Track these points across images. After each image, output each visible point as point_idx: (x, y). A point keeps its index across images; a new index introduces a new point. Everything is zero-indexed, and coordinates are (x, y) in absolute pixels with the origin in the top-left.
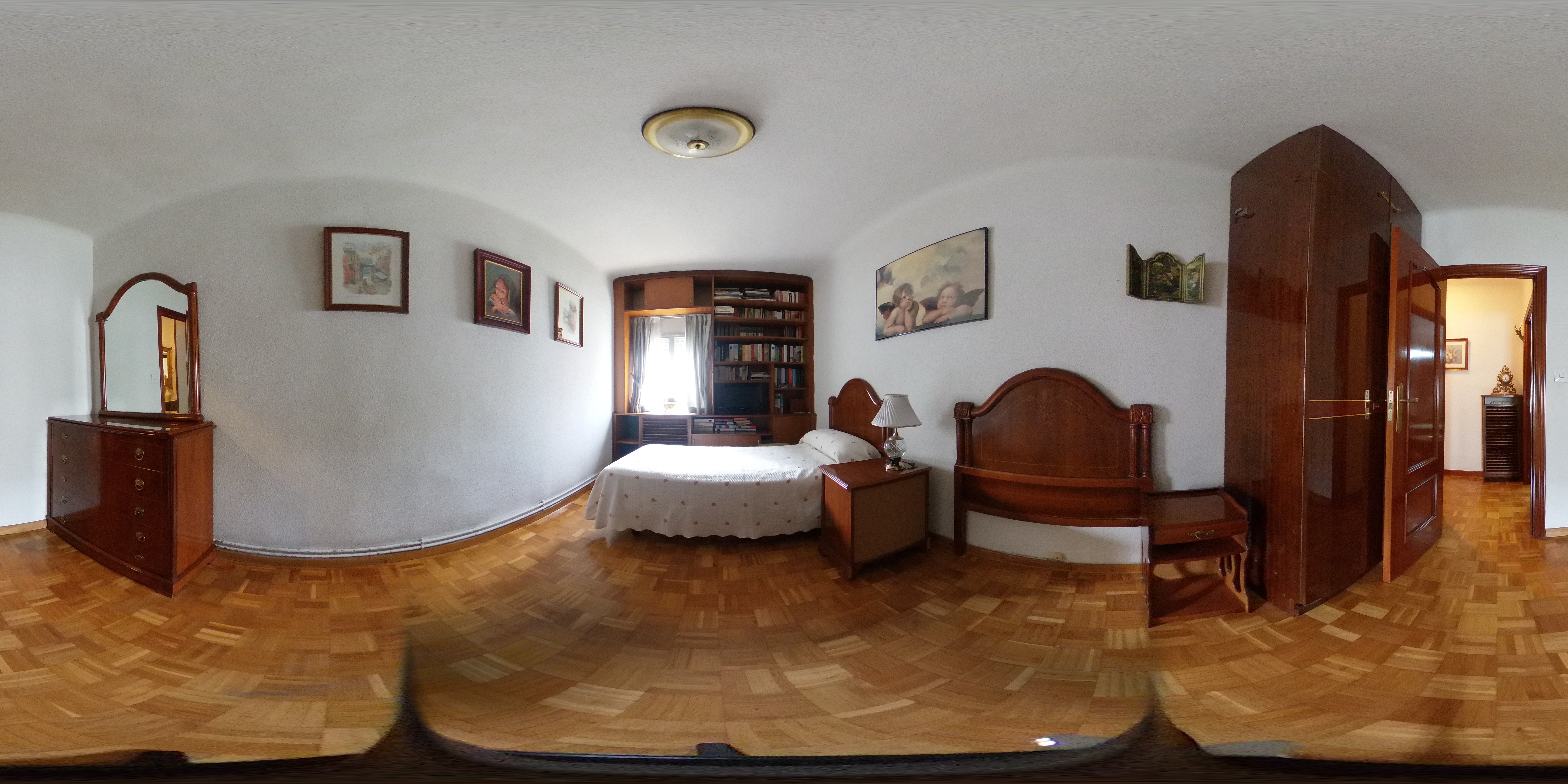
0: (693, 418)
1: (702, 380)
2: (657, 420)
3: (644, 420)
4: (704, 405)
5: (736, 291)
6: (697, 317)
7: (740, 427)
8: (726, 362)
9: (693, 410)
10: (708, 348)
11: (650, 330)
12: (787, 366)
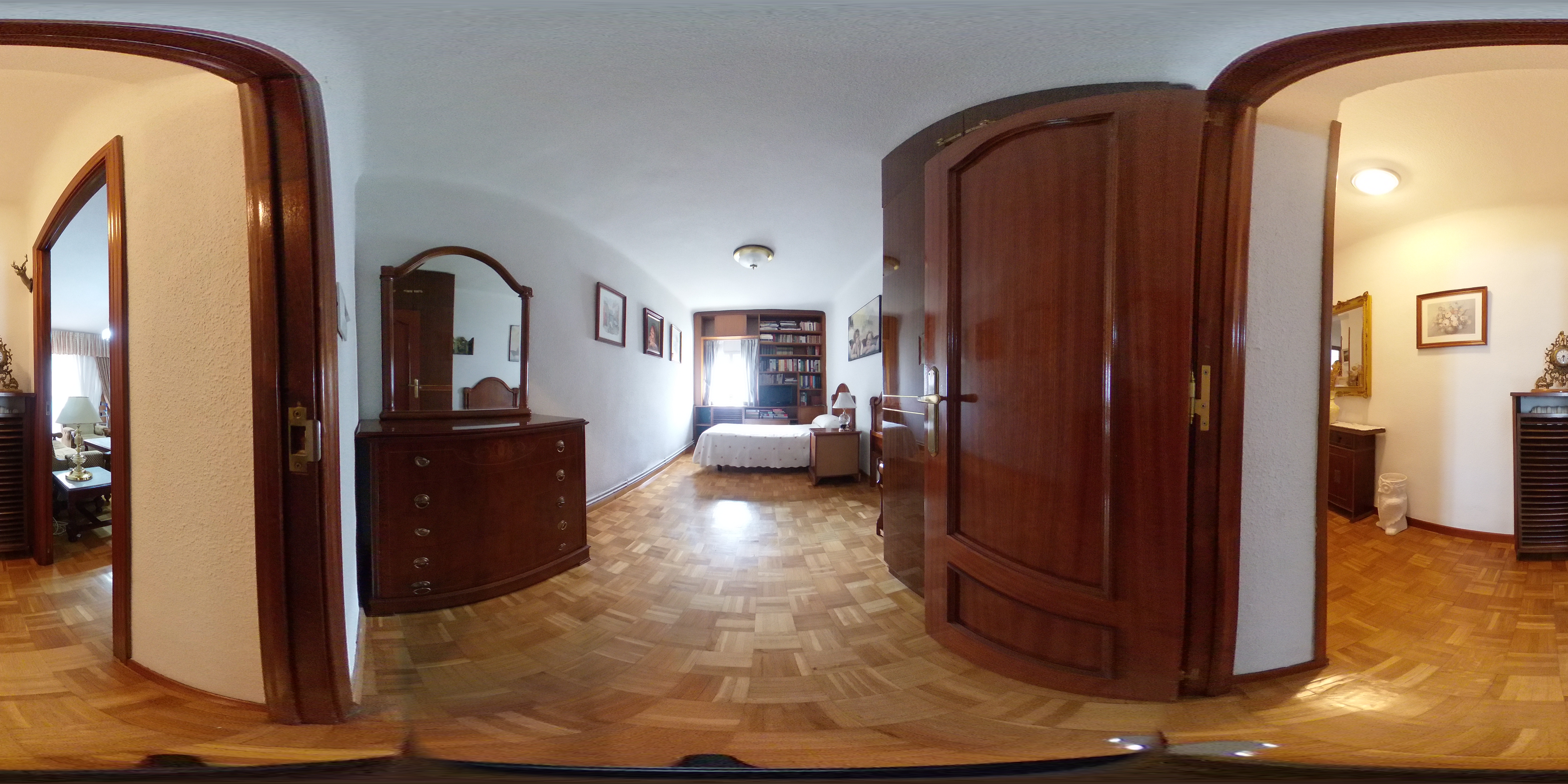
0: (746, 409)
1: (751, 383)
2: (722, 410)
3: (714, 411)
4: (752, 401)
5: (774, 323)
6: (748, 341)
7: (776, 416)
8: (767, 372)
9: (746, 404)
10: (755, 362)
11: (717, 349)
12: (809, 374)
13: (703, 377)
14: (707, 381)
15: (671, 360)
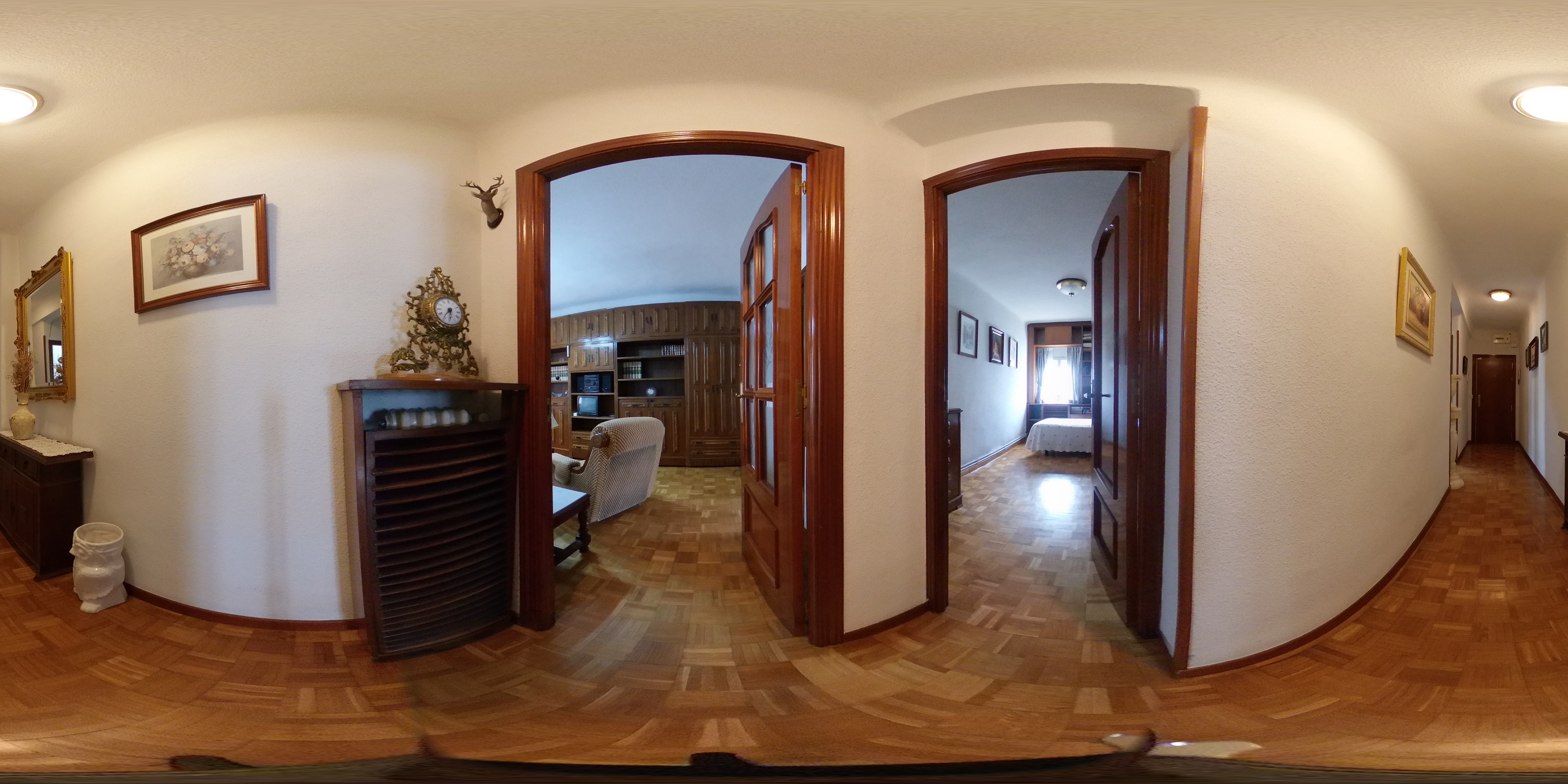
0: (1071, 406)
1: (1076, 385)
2: (1050, 407)
3: (1045, 407)
4: (1077, 399)
6: (1073, 348)
9: (1071, 402)
10: (1079, 367)
11: (1047, 356)
13: (1035, 379)
14: (1038, 383)
15: (1009, 366)
